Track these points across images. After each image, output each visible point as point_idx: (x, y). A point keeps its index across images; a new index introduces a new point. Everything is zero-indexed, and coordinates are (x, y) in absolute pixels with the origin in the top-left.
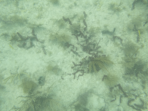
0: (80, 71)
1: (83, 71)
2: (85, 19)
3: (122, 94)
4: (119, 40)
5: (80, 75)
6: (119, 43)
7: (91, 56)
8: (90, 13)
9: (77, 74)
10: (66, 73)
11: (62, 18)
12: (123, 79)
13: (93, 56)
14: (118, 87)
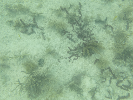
0: (74, 55)
1: (78, 55)
2: (80, 9)
3: (111, 76)
4: (110, 28)
5: (74, 59)
6: (110, 30)
7: (84, 42)
8: (85, 4)
9: (72, 58)
10: (62, 57)
11: (60, 7)
12: (113, 63)
13: (86, 42)
14: (108, 70)
